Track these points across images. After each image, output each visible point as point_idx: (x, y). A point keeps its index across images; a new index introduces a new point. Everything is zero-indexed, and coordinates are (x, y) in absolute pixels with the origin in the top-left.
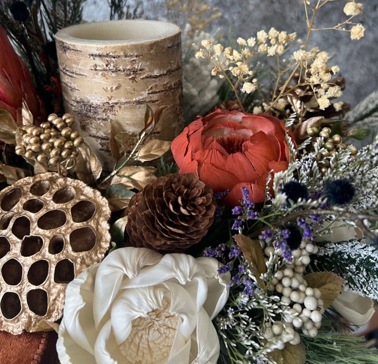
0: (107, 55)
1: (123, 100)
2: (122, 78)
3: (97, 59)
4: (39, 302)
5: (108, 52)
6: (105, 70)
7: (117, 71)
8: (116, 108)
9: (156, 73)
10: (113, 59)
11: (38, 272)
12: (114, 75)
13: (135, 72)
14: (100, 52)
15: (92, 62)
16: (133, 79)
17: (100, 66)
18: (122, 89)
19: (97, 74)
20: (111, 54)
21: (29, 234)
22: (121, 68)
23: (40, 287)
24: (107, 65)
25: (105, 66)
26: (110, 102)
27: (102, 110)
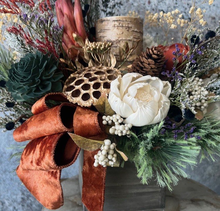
0: (120, 20)
1: (124, 39)
2: (124, 30)
3: (116, 22)
4: (97, 95)
5: (120, 19)
6: (118, 26)
7: (123, 26)
8: (121, 42)
9: (136, 30)
10: (122, 22)
11: (97, 86)
12: (121, 28)
13: (129, 27)
14: (117, 19)
15: (113, 23)
16: (128, 30)
17: (116, 25)
18: (124, 34)
19: (115, 28)
20: (121, 20)
21: (91, 77)
22: (124, 25)
23: (98, 90)
24: (119, 24)
25: (118, 25)
26: (119, 39)
27: (115, 43)
